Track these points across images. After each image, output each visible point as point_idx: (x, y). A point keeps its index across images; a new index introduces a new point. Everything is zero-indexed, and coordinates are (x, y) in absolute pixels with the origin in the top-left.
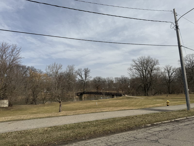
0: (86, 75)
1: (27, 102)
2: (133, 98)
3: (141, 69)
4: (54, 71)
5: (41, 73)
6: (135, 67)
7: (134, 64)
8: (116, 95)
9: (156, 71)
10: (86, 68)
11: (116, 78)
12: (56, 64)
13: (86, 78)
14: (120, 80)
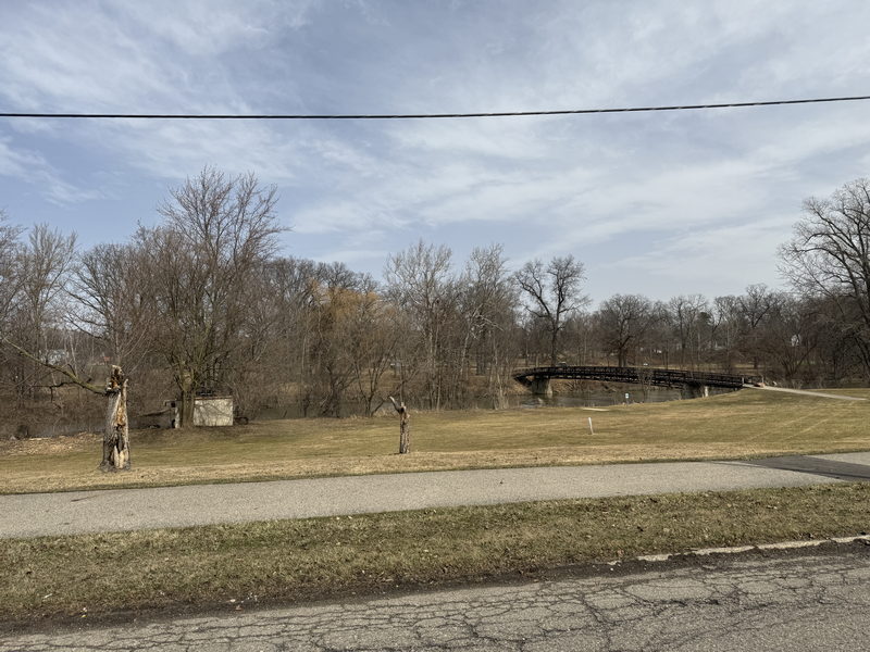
0: (560, 291)
1: (305, 409)
3: (853, 247)
4: (417, 278)
5: (371, 288)
6: (819, 240)
7: (812, 222)
8: (707, 385)
10: (564, 257)
11: (726, 302)
12: (427, 246)
13: (560, 303)
14: (745, 310)
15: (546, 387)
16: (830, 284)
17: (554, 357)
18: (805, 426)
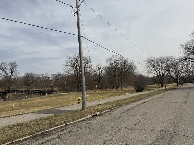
0: (12, 70)
2: (65, 94)
3: (75, 66)
6: (70, 64)
7: (69, 60)
9: (89, 68)
10: (13, 62)
11: (53, 75)
13: (12, 73)
14: (57, 77)
15: (6, 96)
16: (71, 72)
17: (9, 88)
18: (63, 100)
